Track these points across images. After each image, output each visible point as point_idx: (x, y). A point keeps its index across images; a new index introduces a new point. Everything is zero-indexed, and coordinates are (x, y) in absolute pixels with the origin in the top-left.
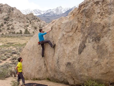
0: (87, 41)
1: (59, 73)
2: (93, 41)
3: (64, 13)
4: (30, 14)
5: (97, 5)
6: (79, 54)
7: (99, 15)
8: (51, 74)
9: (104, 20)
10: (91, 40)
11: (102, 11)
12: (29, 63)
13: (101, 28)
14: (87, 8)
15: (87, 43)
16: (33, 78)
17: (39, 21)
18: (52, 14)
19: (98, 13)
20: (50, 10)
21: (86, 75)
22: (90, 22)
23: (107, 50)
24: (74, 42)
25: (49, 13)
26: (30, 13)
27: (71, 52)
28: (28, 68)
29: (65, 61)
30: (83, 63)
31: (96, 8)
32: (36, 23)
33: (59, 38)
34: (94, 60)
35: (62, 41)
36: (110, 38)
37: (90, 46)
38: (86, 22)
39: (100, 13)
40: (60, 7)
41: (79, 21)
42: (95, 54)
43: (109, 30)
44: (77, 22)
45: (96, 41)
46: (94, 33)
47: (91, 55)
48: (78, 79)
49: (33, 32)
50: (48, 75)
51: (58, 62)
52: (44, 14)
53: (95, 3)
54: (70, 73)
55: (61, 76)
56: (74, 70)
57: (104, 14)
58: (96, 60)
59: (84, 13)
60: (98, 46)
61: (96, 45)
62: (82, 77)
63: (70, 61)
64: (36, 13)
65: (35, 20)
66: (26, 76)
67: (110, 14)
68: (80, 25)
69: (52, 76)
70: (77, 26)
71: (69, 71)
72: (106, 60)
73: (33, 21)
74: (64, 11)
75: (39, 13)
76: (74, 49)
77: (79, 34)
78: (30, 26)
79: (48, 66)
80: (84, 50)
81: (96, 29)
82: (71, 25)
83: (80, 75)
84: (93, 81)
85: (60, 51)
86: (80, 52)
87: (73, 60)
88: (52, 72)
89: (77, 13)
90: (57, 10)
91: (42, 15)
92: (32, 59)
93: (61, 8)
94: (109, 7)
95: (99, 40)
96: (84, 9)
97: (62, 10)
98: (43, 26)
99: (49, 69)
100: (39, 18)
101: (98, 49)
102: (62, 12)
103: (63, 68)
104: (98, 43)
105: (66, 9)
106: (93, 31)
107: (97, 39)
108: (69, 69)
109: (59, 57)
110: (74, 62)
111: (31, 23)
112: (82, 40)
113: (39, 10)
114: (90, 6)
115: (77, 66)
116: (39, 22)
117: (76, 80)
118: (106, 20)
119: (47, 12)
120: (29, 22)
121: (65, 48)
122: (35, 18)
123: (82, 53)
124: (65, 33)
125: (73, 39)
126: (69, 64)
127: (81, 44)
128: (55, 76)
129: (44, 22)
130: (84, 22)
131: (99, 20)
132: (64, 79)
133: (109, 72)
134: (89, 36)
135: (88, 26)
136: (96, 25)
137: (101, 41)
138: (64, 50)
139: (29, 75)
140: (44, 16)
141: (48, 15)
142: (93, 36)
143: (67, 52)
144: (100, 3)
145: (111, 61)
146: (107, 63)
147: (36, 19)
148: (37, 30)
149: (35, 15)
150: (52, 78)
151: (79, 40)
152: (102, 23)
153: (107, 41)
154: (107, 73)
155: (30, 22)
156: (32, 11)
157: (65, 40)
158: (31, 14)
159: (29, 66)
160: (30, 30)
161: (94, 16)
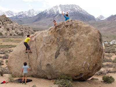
0: (61, 50)
1: (41, 71)
2: (64, 50)
3: (36, 16)
4: (2, 16)
5: (67, 27)
6: (55, 58)
7: (68, 34)
8: (34, 72)
9: (71, 38)
10: (63, 50)
11: (70, 32)
12: (17, 65)
13: (69, 42)
14: (61, 29)
15: (61, 51)
16: (20, 75)
17: (11, 22)
18: (24, 16)
19: (67, 33)
20: (22, 12)
21: (60, 71)
22: (62, 38)
23: (72, 56)
24: (52, 50)
25: (22, 15)
26: (2, 14)
27: (50, 57)
28: (16, 69)
29: (46, 63)
30: (58, 64)
31: (66, 29)
32: (8, 25)
33: (41, 47)
34: (65, 62)
35: (43, 49)
36: (74, 49)
37: (62, 53)
38: (60, 38)
39: (68, 33)
40: (32, 9)
41: (55, 37)
42: (66, 58)
43: (74, 44)
44: (54, 37)
45: (66, 50)
46: (65, 45)
47: (63, 59)
48: (54, 75)
49: (6, 34)
50: (32, 73)
51: (40, 64)
52: (16, 16)
53: (66, 26)
54: (49, 71)
55: (42, 73)
56: (52, 69)
57: (71, 33)
58: (66, 62)
59: (58, 32)
60: (67, 53)
61: (66, 53)
62: (57, 73)
63: (49, 63)
64: (8, 15)
65: (7, 22)
66: (14, 74)
67: (74, 34)
68: (56, 40)
69: (35, 73)
70: (54, 40)
71: (49, 69)
72: (72, 62)
73: (6, 22)
74: (36, 13)
75: (11, 14)
76: (52, 55)
77: (55, 45)
78: (3, 27)
79: (32, 67)
80: (59, 56)
81: (66, 43)
82: (50, 38)
83: (56, 72)
84: (64, 75)
85: (41, 56)
86: (56, 57)
87: (51, 62)
88: (35, 71)
89: (54, 31)
90: (29, 12)
91: (14, 17)
92: (19, 62)
93: (33, 11)
94: (74, 29)
95: (68, 50)
96: (58, 29)
97: (34, 12)
98: (16, 28)
99: (33, 69)
100: (12, 20)
101: (67, 55)
102: (34, 15)
103: (44, 68)
104: (68, 51)
105: (37, 12)
106: (64, 44)
107: (67, 49)
108: (48, 68)
109: (41, 60)
110: (52, 64)
111: (3, 25)
112: (57, 49)
113: (11, 12)
114: (62, 27)
115: (54, 66)
116: (11, 24)
117: (53, 75)
118: (72, 37)
119: (20, 14)
120: (1, 23)
121: (46, 54)
122: (7, 19)
123: (57, 58)
124: (45, 44)
125: (51, 49)
126: (48, 65)
127: (56, 52)
128: (37, 73)
129: (17, 24)
130: (59, 38)
131: (68, 37)
132: (45, 75)
133: (74, 69)
134: (62, 47)
135: (61, 41)
136: (66, 40)
137: (69, 51)
138: (45, 55)
139: (17, 74)
140: (16, 17)
141: (20, 17)
142: (64, 47)
143: (47, 57)
144: (69, 27)
145: (75, 63)
146: (73, 64)
147: (9, 20)
148: (9, 32)
149: (7, 16)
150: (36, 75)
151: (55, 49)
152: (69, 39)
153: (72, 50)
154: (73, 70)
155: (3, 23)
156: (5, 12)
157: (46, 49)
158: (4, 16)
159: (17, 67)
160: (2, 31)
161: (65, 35)
